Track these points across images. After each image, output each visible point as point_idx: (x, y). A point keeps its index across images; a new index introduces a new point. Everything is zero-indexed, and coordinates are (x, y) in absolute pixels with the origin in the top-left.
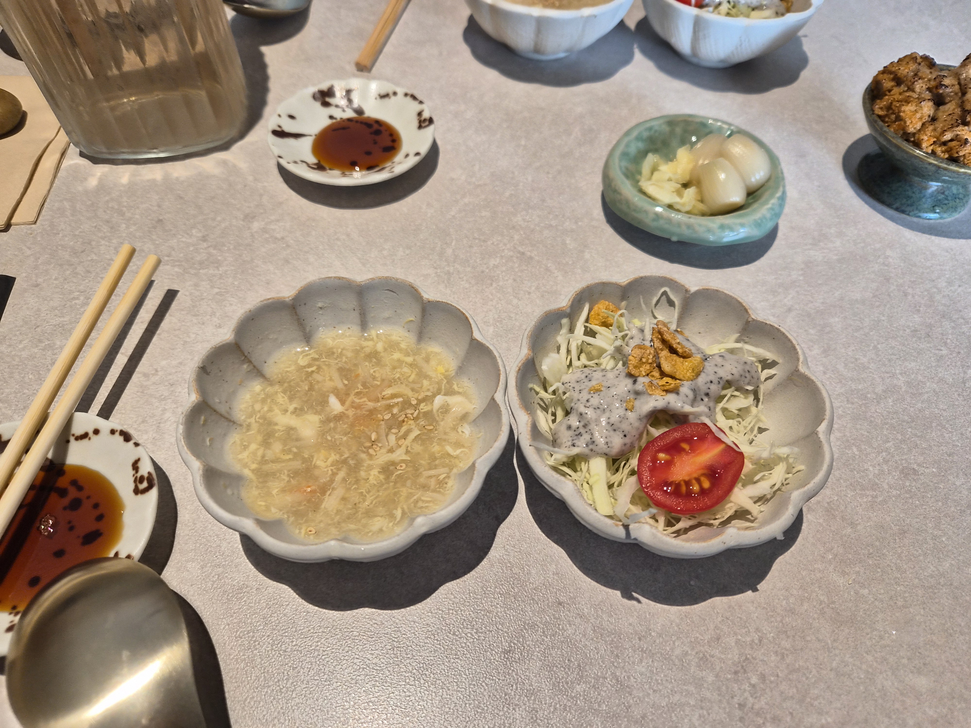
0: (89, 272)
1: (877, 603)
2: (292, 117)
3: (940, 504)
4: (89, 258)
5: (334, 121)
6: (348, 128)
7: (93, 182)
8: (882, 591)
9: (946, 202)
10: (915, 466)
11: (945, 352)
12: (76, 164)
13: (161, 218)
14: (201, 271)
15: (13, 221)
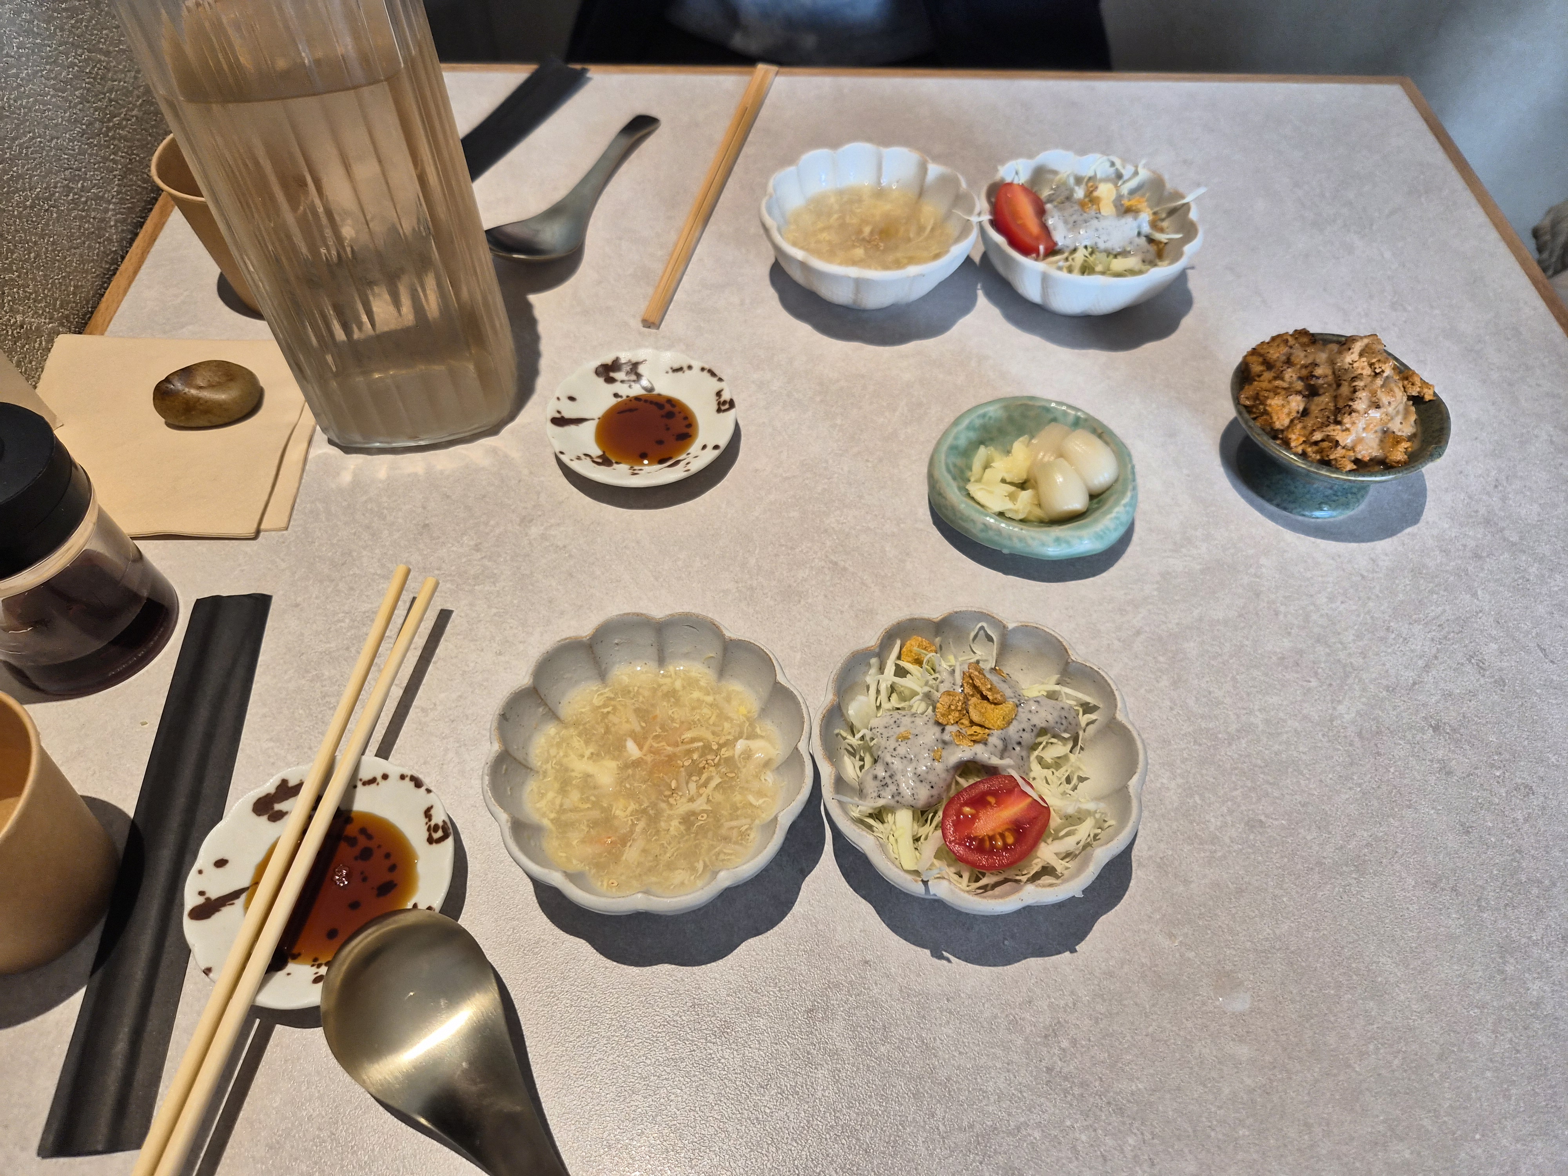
0: (352, 589)
1: (1203, 967)
2: (572, 399)
3: (1286, 860)
4: (351, 573)
5: (619, 400)
6: (636, 409)
7: (346, 478)
8: (1210, 954)
9: (1335, 498)
10: (1263, 818)
11: (1314, 683)
12: (325, 454)
13: (427, 522)
14: (476, 587)
15: (263, 527)
